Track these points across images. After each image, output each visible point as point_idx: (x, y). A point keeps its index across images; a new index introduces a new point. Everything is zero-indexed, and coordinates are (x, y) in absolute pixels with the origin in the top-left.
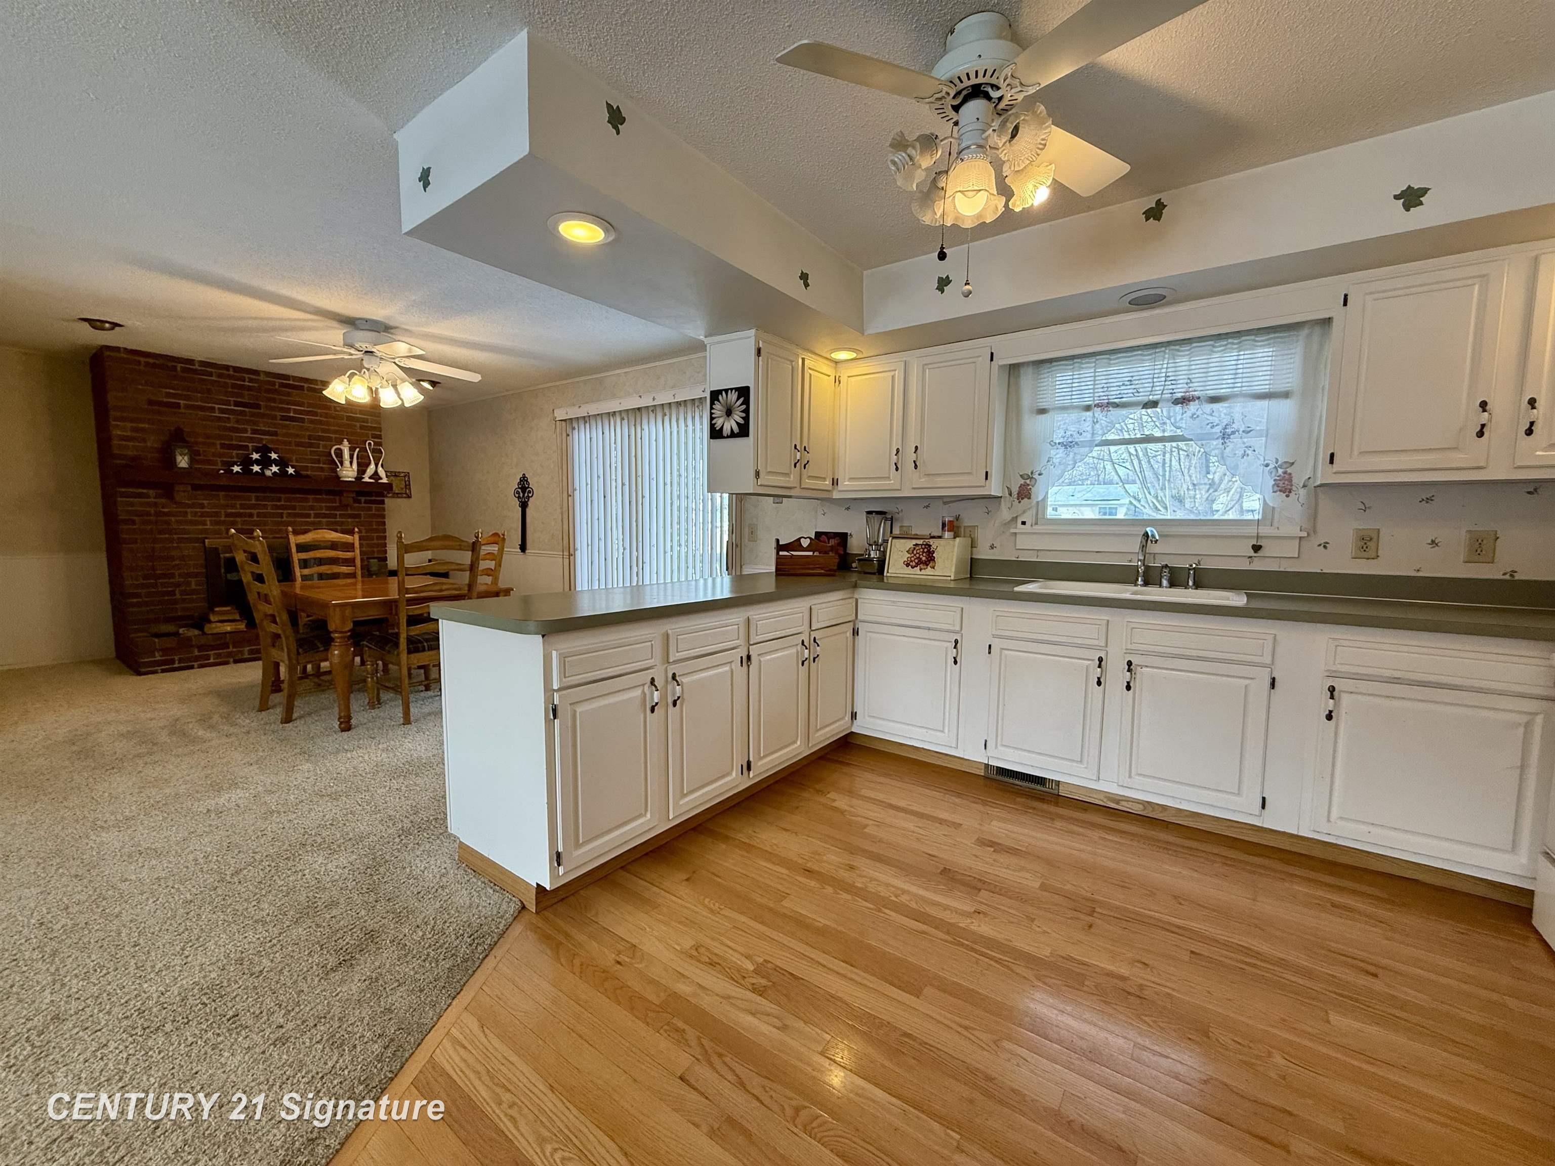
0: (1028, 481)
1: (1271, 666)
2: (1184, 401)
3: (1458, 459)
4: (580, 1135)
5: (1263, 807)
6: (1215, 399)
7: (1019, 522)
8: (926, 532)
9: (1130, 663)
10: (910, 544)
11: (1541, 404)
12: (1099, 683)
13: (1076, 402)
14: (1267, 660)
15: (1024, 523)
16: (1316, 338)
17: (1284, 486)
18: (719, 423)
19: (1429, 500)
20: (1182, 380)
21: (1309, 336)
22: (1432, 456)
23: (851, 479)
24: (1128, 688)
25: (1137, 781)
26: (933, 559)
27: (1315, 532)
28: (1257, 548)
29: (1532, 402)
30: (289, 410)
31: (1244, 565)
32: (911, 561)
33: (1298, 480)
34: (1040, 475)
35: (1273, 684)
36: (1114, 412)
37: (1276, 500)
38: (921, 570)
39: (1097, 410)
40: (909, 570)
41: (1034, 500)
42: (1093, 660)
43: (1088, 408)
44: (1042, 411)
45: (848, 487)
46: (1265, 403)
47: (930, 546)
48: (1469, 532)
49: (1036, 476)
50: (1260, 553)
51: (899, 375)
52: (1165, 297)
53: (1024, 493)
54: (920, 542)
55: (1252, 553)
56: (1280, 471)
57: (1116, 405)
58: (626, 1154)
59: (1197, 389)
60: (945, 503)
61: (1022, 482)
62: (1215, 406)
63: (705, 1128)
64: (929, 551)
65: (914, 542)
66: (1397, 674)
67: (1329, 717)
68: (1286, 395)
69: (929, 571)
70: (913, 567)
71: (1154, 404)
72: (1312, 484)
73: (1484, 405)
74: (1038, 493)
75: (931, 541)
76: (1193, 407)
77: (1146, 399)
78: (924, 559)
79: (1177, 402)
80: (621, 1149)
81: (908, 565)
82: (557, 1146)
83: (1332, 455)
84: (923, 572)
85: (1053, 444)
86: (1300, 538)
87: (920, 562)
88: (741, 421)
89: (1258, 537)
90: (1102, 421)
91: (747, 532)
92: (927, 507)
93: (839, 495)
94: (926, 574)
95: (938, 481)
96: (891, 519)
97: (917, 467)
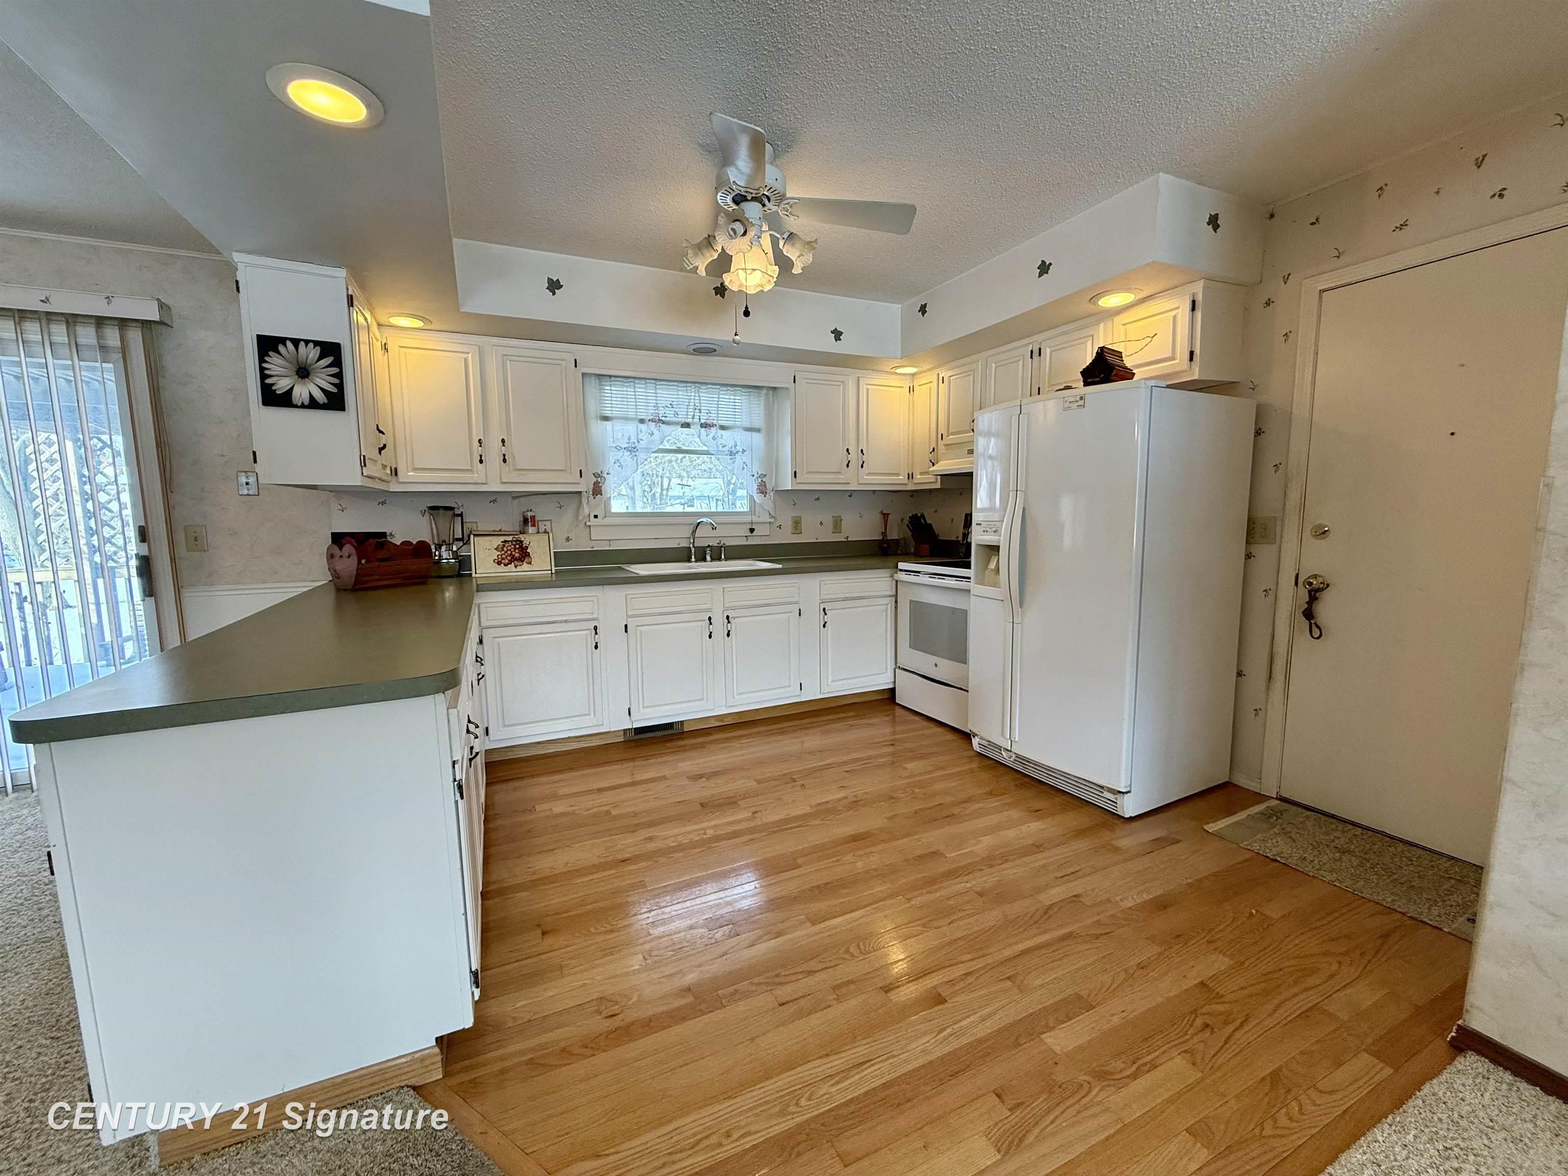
0: (599, 480)
1: (798, 602)
2: (706, 426)
3: (841, 478)
4: (793, 1083)
5: (801, 689)
6: (723, 428)
7: (593, 516)
8: (513, 529)
9: (728, 617)
10: (498, 541)
11: (865, 452)
12: (710, 636)
13: (632, 414)
14: (797, 598)
15: (596, 517)
16: (770, 398)
17: (762, 489)
18: (281, 384)
19: (817, 501)
20: (705, 410)
21: (767, 395)
23: (414, 470)
24: (728, 635)
26: (528, 555)
27: (776, 518)
28: (752, 530)
29: (862, 451)
31: (743, 542)
32: (503, 559)
33: (770, 486)
34: (608, 474)
35: (800, 613)
36: (663, 427)
37: (758, 498)
38: (516, 567)
39: (652, 425)
40: (502, 568)
41: (604, 497)
42: (704, 620)
43: (642, 421)
44: (606, 418)
45: (411, 478)
46: (750, 434)
47: (521, 542)
48: (833, 517)
49: (605, 476)
50: (754, 533)
51: (473, 360)
52: (716, 350)
53: (597, 490)
54: (510, 538)
55: (749, 534)
56: (760, 480)
57: (664, 423)
58: (827, 1055)
59: (716, 420)
60: (514, 498)
61: (595, 480)
62: (723, 432)
63: (834, 1002)
64: (521, 547)
65: (503, 539)
67: (824, 625)
68: (758, 430)
69: (525, 566)
70: (506, 565)
71: (688, 425)
72: (782, 489)
73: (848, 451)
74: (611, 486)
75: (519, 537)
76: (712, 431)
77: (683, 421)
78: (517, 555)
79: (702, 426)
80: (820, 1057)
81: (499, 563)
82: (794, 1102)
83: (795, 473)
84: (519, 569)
85: (619, 448)
86: (770, 523)
87: (513, 559)
88: (332, 388)
89: (752, 523)
90: (655, 432)
91: (180, 537)
92: (494, 501)
93: (394, 487)
94: (523, 570)
95: (530, 477)
96: (461, 515)
97: (505, 461)
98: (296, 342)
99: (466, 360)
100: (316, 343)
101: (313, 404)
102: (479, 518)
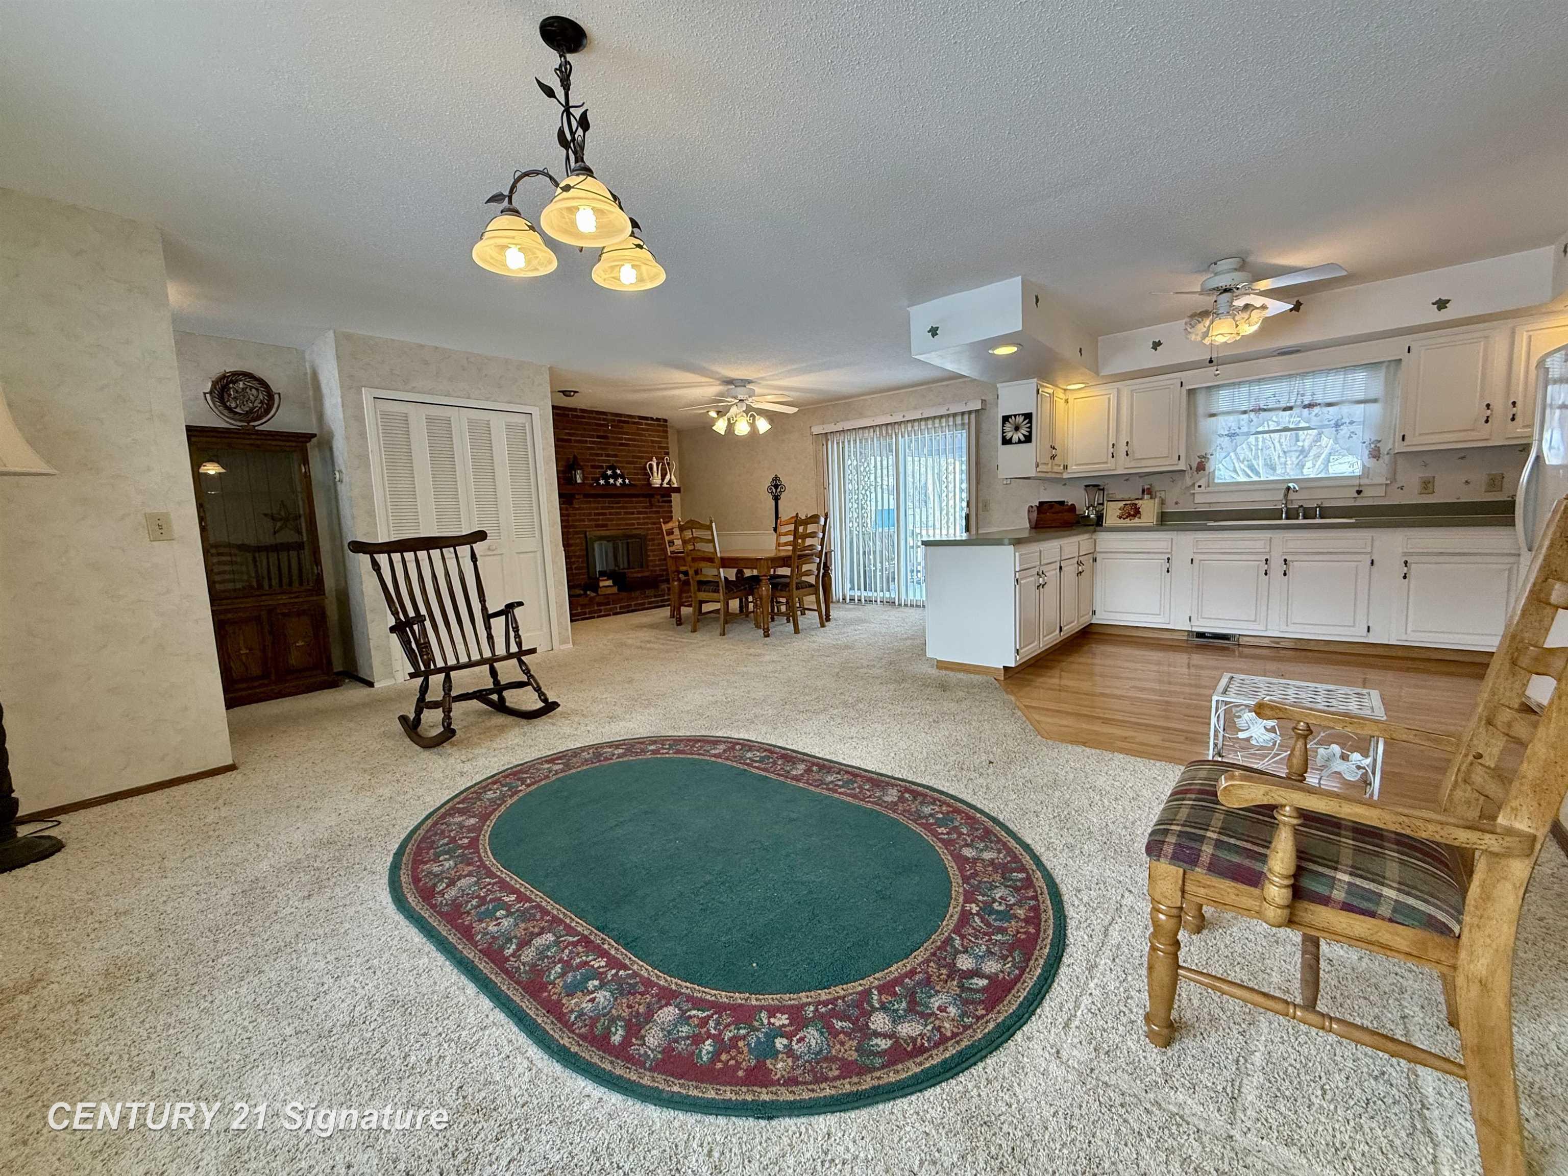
0: (1203, 460)
1: (1371, 553)
2: (1310, 406)
3: (1474, 435)
5: (1369, 631)
6: (1330, 405)
7: (1196, 486)
8: (1134, 497)
9: (1285, 560)
10: (1121, 504)
11: (1518, 404)
12: (1266, 574)
13: (1236, 409)
14: (1369, 550)
15: (1200, 486)
16: (1392, 369)
17: (1376, 454)
18: (1009, 436)
19: (1462, 458)
20: (1309, 393)
21: (1388, 369)
22: (1462, 434)
23: (1077, 465)
24: (1285, 574)
25: (1292, 628)
26: (1139, 513)
27: (1395, 479)
28: (1359, 492)
29: (1514, 403)
30: (621, 439)
31: (1352, 503)
32: (1123, 515)
33: (1384, 450)
34: (1212, 455)
35: (1372, 563)
36: (1263, 414)
37: (1371, 463)
38: (1130, 520)
39: (1252, 413)
40: (1122, 520)
41: (1207, 472)
42: (1261, 561)
43: (1245, 412)
44: (1213, 415)
45: (1075, 470)
46: (1362, 406)
47: (1135, 505)
48: (1488, 475)
49: (1209, 456)
50: (1362, 495)
51: (1113, 398)
52: (1300, 350)
53: (1201, 467)
54: (1130, 502)
55: (1356, 495)
56: (1373, 446)
57: (1265, 410)
59: (1319, 398)
61: (1200, 460)
62: (1330, 409)
64: (1136, 508)
65: (1125, 503)
66: (1442, 551)
67: (1405, 577)
68: (1375, 401)
69: (1137, 520)
70: (1125, 518)
71: (1291, 408)
72: (1392, 452)
73: (1488, 406)
74: (1211, 465)
75: (1137, 502)
76: (1316, 410)
77: (1285, 406)
78: (1133, 513)
79: (1305, 407)
81: (1120, 518)
83: (1404, 436)
84: (1132, 520)
85: (1221, 436)
86: (1387, 485)
87: (1129, 515)
88: (1027, 434)
89: (1360, 485)
90: (1255, 420)
91: (980, 505)
92: (1127, 480)
93: (1065, 476)
94: (1136, 522)
95: (1144, 463)
96: (1103, 490)
97: (1127, 455)
98: (1015, 416)
99: (1109, 399)
100: (1023, 415)
101: (1020, 442)
102: (1113, 490)
